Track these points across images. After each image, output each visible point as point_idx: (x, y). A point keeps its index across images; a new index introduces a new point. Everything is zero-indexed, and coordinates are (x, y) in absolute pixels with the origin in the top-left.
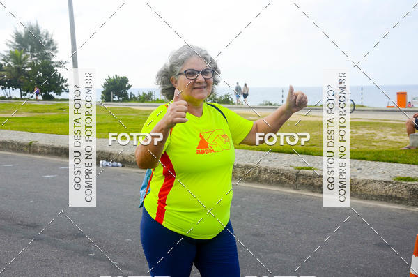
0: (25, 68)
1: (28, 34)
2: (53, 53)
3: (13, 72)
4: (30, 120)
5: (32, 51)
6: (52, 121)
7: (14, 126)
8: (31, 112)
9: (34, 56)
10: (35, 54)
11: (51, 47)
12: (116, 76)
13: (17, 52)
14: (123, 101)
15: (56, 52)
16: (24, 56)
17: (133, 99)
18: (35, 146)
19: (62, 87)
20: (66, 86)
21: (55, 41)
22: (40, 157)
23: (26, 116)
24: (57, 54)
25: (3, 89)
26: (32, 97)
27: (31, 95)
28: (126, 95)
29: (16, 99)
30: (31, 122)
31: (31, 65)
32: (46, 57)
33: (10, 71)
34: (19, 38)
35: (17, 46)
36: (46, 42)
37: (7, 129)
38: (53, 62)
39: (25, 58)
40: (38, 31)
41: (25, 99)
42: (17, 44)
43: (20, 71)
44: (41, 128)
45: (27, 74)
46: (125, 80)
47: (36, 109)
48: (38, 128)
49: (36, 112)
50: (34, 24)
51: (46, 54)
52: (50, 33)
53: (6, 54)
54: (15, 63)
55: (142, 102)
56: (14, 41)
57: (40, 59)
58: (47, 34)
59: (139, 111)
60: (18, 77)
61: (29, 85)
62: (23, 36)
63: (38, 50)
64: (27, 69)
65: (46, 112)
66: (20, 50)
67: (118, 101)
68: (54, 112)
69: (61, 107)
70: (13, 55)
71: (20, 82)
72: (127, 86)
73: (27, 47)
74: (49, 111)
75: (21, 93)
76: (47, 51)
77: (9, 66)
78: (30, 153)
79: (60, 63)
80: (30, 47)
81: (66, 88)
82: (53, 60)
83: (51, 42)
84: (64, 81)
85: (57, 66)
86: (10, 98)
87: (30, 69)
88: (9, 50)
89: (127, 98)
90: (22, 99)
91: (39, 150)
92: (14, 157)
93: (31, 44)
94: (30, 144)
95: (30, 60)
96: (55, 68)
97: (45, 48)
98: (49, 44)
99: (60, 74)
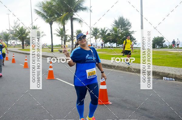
1: (119, 21)
2: (129, 28)
5: (121, 27)
9: (122, 30)
12: (158, 37)
14: (161, 48)
15: (131, 27)
17: (166, 47)
20: (135, 41)
21: (130, 23)
24: (131, 28)
25: (110, 43)
26: (121, 46)
27: (120, 46)
28: (162, 45)
29: (115, 47)
31: (122, 34)
32: (127, 29)
33: (113, 36)
34: (116, 22)
35: (116, 26)
36: (127, 23)
38: (130, 32)
39: (119, 30)
41: (118, 47)
43: (116, 36)
45: (119, 37)
46: (162, 39)
51: (127, 28)
53: (111, 29)
54: (115, 33)
55: (171, 48)
56: (114, 24)
57: (124, 30)
58: (127, 20)
59: (173, 53)
60: (116, 38)
61: (120, 41)
63: (124, 27)
64: (119, 35)
67: (158, 48)
70: (114, 29)
71: (116, 40)
72: (163, 41)
73: (119, 26)
77: (113, 34)
79: (133, 32)
80: (120, 26)
82: (130, 30)
84: (134, 39)
86: (112, 47)
87: (120, 35)
88: (112, 27)
89: (163, 47)
90: (117, 47)
95: (121, 31)
96: (131, 34)
97: (127, 25)
98: (128, 24)
99: (133, 37)
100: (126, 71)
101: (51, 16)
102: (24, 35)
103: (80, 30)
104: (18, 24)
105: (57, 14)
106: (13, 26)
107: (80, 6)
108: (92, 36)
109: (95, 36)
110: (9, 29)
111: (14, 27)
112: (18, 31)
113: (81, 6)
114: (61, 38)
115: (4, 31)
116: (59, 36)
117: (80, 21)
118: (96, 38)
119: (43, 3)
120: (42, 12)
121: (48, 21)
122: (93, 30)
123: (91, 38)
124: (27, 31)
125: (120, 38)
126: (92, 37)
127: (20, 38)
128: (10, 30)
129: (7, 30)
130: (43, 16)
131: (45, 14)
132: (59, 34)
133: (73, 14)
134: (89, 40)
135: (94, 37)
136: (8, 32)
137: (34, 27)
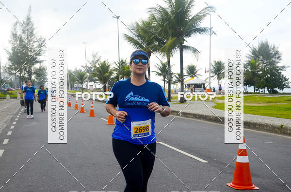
0: (258, 71)
1: (260, 49)
2: (277, 61)
3: (249, 75)
4: (271, 108)
5: (263, 60)
7: (262, 112)
8: (267, 102)
9: (264, 63)
11: (277, 56)
13: (253, 61)
16: (257, 63)
18: (286, 129)
19: (284, 84)
20: (288, 83)
21: (280, 52)
23: (264, 105)
24: (280, 61)
26: (262, 92)
27: (260, 90)
29: (251, 93)
30: (272, 109)
31: (262, 70)
32: (272, 63)
33: (248, 75)
36: (273, 53)
37: (258, 114)
38: (278, 67)
39: (258, 65)
40: (268, 46)
41: (257, 93)
42: (253, 56)
43: (254, 74)
44: (283, 115)
47: (270, 100)
48: (281, 115)
50: (264, 41)
51: (273, 61)
52: (276, 47)
53: (245, 63)
54: (251, 69)
56: (251, 54)
58: (274, 47)
60: (253, 78)
61: (260, 83)
62: (257, 50)
63: (267, 59)
65: (278, 103)
66: (255, 59)
68: (285, 102)
70: (250, 64)
71: (254, 81)
73: (260, 58)
74: (280, 102)
75: (254, 89)
76: (273, 59)
77: (247, 71)
78: (281, 134)
79: (283, 67)
81: (287, 85)
82: (278, 65)
83: (277, 53)
84: (286, 80)
85: (281, 70)
86: (247, 93)
87: (261, 72)
88: (248, 60)
90: (255, 93)
91: (289, 132)
92: (270, 136)
93: (262, 55)
94: (282, 127)
95: (262, 66)
96: (280, 71)
97: (273, 57)
98: (275, 54)
99: (283, 75)
100: (276, 132)
102: (107, 74)
103: (193, 65)
104: (99, 57)
105: (158, 40)
106: (91, 61)
107: (195, 27)
108: (212, 75)
109: (218, 75)
110: (84, 66)
111: (93, 62)
112: (98, 68)
113: (197, 27)
114: (163, 79)
115: (78, 69)
116: (160, 74)
117: (195, 51)
118: (219, 78)
119: (137, 25)
120: (136, 38)
122: (213, 64)
124: (111, 68)
125: (260, 77)
126: (213, 76)
127: (100, 79)
128: (86, 66)
129: (82, 66)
130: (136, 44)
131: (140, 41)
132: (160, 72)
133: (184, 40)
134: (208, 80)
135: (216, 77)
136: (83, 70)
137: (122, 61)
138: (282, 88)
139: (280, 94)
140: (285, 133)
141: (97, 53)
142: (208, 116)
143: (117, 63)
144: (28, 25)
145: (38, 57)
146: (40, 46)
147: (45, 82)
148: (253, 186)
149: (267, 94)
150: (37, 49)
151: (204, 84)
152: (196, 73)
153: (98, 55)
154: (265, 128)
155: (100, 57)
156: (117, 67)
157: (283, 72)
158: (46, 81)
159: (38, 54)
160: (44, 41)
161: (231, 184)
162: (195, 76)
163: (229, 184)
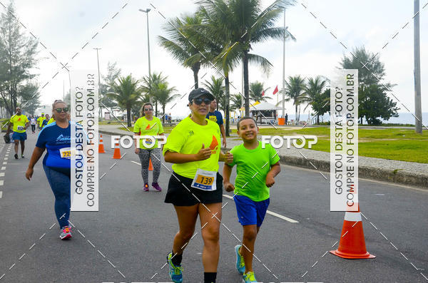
1: (355, 59)
2: (379, 76)
4: (376, 146)
5: (360, 76)
6: (399, 147)
8: (368, 137)
10: (362, 79)
11: (378, 70)
15: (384, 74)
18: (401, 175)
19: (391, 111)
20: (395, 110)
21: (382, 64)
22: (408, 187)
23: (365, 141)
24: (383, 77)
30: (377, 148)
31: (359, 90)
32: (373, 81)
34: (348, 64)
36: (373, 65)
38: (380, 86)
44: (395, 155)
47: (371, 134)
48: (391, 155)
49: (373, 137)
51: (373, 78)
56: (342, 68)
57: (367, 84)
58: (373, 57)
62: (351, 61)
63: (366, 75)
65: (384, 138)
68: (392, 138)
69: (398, 133)
74: (387, 137)
76: (374, 75)
78: (394, 182)
79: (388, 85)
81: (394, 112)
82: (381, 83)
83: (379, 64)
84: (393, 105)
85: (386, 90)
91: (405, 179)
92: (379, 185)
94: (395, 172)
96: (384, 92)
97: (372, 71)
98: (376, 67)
99: (388, 98)
100: (387, 180)
101: (195, 51)
102: (132, 96)
103: (259, 82)
104: (117, 70)
105: (211, 45)
106: (106, 76)
107: (265, 27)
108: (286, 97)
109: (295, 98)
111: (109, 77)
112: (118, 87)
113: (269, 27)
117: (265, 62)
118: (297, 103)
119: (179, 22)
120: (177, 43)
121: (188, 64)
122: (288, 81)
123: (286, 103)
124: (138, 86)
126: (287, 100)
127: (121, 104)
128: (99, 84)
130: (178, 52)
131: (183, 47)
133: (250, 46)
134: (281, 106)
135: (292, 100)
137: (155, 76)
138: (387, 116)
139: (384, 125)
140: (399, 181)
141: (115, 64)
142: (289, 158)
143: (147, 79)
144: (10, 20)
145: (27, 69)
146: (30, 53)
147: (36, 107)
148: (368, 253)
149: (365, 125)
150: (25, 57)
151: (275, 111)
152: (263, 94)
153: (116, 66)
154: (372, 174)
155: (120, 70)
156: (146, 86)
157: (388, 94)
158: (38, 106)
159: (28, 65)
160: (35, 46)
161: (337, 251)
162: (262, 99)
163: (333, 252)
